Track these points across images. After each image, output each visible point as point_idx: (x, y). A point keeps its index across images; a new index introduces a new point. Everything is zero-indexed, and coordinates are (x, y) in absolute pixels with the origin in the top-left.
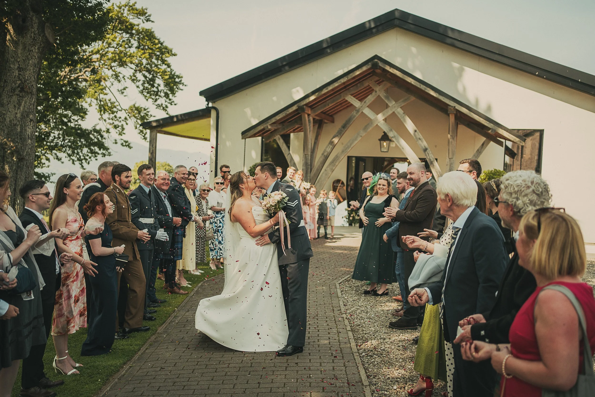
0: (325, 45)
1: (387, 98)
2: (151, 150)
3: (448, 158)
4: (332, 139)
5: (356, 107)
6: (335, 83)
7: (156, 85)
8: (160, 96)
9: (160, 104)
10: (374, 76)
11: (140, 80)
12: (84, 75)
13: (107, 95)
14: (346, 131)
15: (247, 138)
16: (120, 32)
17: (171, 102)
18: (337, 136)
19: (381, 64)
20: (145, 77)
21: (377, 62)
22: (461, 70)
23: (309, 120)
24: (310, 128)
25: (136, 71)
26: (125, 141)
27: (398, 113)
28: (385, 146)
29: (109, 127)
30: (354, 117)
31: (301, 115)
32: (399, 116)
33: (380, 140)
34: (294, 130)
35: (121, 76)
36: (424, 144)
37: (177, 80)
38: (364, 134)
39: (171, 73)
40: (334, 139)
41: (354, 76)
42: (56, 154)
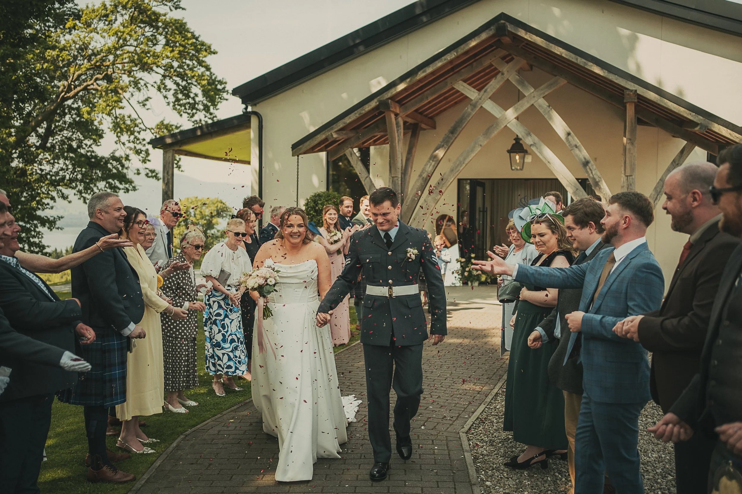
0: (418, 11)
1: (521, 82)
2: (166, 179)
3: (623, 175)
4: (435, 151)
5: (472, 100)
6: (437, 62)
7: (192, 95)
8: (197, 109)
9: (198, 120)
10: (499, 49)
11: (170, 89)
12: (95, 84)
13: (123, 108)
14: (456, 138)
15: (300, 154)
16: (142, 25)
17: (212, 116)
18: (443, 146)
19: (510, 28)
20: (178, 85)
21: (505, 23)
22: (634, 40)
23: (397, 124)
24: (398, 136)
25: (164, 76)
26: (151, 171)
27: (540, 106)
28: (518, 161)
29: (128, 152)
30: (468, 116)
31: (384, 117)
32: (541, 111)
33: (509, 152)
34: (375, 141)
35: (142, 83)
36: (584, 154)
37: (219, 87)
38: (484, 142)
39: (211, 77)
40: (437, 152)
41: (467, 48)
42: (61, 191)
